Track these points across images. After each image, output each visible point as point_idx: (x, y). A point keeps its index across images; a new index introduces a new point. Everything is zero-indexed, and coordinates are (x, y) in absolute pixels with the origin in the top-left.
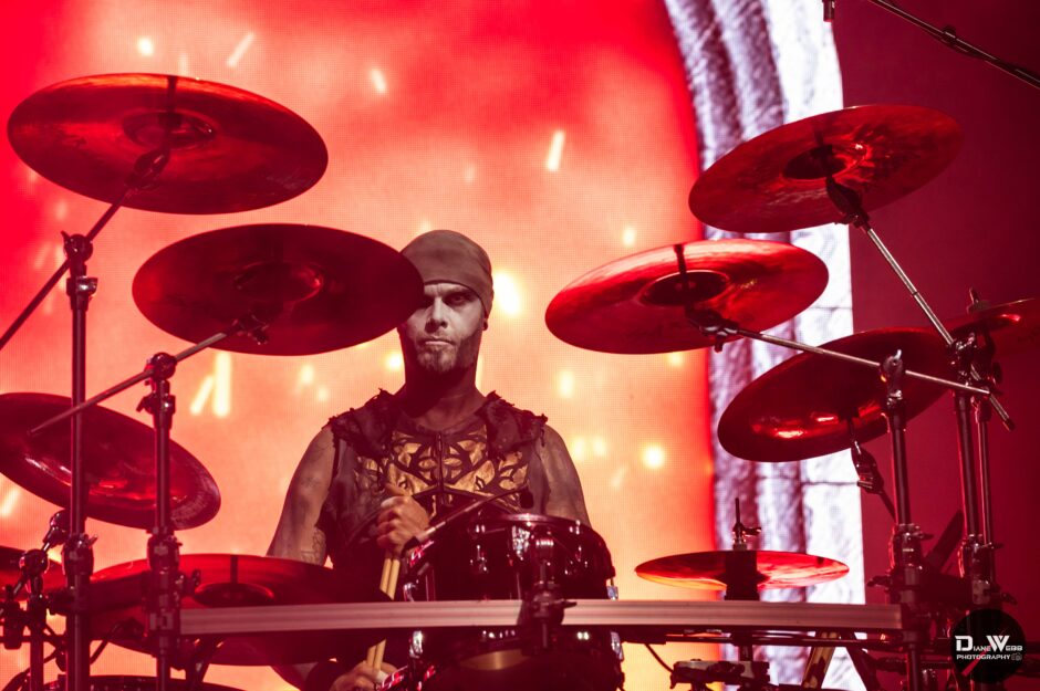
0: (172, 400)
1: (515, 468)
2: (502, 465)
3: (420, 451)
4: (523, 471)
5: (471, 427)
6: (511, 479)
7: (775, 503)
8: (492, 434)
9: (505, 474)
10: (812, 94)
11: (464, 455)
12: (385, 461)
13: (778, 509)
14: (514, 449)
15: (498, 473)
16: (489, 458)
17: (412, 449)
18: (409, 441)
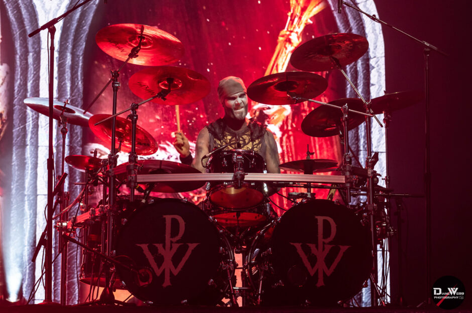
0: (137, 116)
1: (258, 144)
2: (254, 143)
3: (232, 138)
4: (260, 145)
5: (246, 131)
6: (257, 147)
7: (363, 157)
8: (252, 134)
9: (255, 146)
10: (376, 47)
11: (244, 140)
12: (222, 141)
13: (364, 159)
14: (258, 138)
15: (253, 146)
16: (251, 141)
17: (229, 137)
18: (229, 135)
